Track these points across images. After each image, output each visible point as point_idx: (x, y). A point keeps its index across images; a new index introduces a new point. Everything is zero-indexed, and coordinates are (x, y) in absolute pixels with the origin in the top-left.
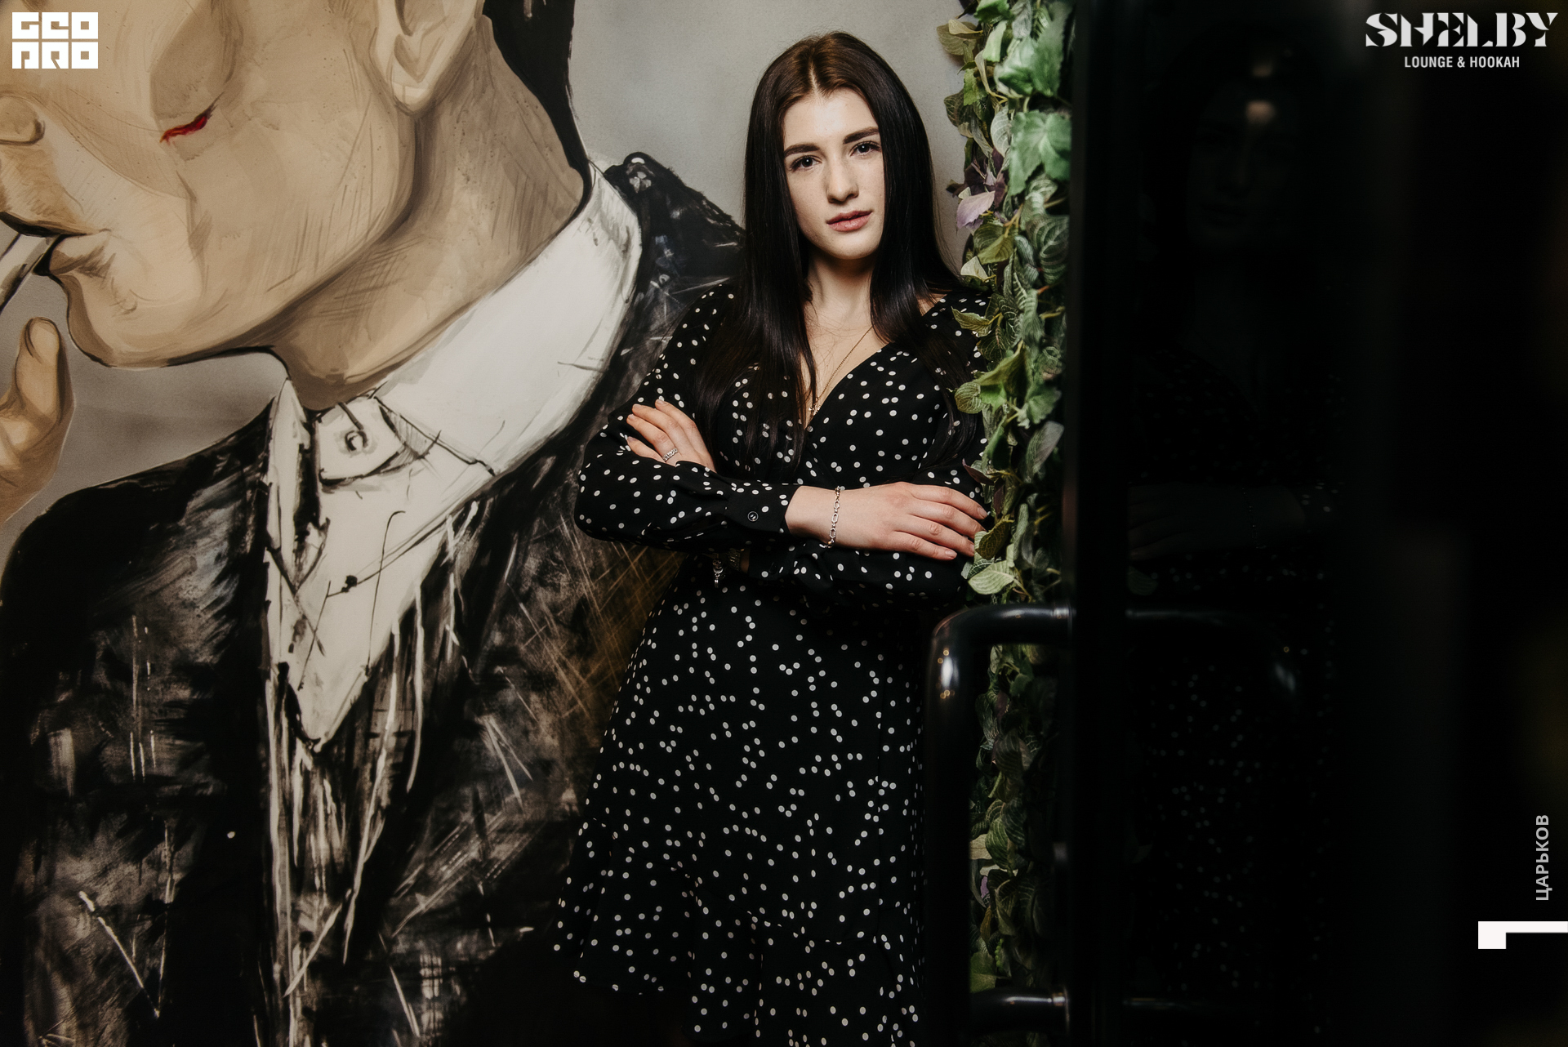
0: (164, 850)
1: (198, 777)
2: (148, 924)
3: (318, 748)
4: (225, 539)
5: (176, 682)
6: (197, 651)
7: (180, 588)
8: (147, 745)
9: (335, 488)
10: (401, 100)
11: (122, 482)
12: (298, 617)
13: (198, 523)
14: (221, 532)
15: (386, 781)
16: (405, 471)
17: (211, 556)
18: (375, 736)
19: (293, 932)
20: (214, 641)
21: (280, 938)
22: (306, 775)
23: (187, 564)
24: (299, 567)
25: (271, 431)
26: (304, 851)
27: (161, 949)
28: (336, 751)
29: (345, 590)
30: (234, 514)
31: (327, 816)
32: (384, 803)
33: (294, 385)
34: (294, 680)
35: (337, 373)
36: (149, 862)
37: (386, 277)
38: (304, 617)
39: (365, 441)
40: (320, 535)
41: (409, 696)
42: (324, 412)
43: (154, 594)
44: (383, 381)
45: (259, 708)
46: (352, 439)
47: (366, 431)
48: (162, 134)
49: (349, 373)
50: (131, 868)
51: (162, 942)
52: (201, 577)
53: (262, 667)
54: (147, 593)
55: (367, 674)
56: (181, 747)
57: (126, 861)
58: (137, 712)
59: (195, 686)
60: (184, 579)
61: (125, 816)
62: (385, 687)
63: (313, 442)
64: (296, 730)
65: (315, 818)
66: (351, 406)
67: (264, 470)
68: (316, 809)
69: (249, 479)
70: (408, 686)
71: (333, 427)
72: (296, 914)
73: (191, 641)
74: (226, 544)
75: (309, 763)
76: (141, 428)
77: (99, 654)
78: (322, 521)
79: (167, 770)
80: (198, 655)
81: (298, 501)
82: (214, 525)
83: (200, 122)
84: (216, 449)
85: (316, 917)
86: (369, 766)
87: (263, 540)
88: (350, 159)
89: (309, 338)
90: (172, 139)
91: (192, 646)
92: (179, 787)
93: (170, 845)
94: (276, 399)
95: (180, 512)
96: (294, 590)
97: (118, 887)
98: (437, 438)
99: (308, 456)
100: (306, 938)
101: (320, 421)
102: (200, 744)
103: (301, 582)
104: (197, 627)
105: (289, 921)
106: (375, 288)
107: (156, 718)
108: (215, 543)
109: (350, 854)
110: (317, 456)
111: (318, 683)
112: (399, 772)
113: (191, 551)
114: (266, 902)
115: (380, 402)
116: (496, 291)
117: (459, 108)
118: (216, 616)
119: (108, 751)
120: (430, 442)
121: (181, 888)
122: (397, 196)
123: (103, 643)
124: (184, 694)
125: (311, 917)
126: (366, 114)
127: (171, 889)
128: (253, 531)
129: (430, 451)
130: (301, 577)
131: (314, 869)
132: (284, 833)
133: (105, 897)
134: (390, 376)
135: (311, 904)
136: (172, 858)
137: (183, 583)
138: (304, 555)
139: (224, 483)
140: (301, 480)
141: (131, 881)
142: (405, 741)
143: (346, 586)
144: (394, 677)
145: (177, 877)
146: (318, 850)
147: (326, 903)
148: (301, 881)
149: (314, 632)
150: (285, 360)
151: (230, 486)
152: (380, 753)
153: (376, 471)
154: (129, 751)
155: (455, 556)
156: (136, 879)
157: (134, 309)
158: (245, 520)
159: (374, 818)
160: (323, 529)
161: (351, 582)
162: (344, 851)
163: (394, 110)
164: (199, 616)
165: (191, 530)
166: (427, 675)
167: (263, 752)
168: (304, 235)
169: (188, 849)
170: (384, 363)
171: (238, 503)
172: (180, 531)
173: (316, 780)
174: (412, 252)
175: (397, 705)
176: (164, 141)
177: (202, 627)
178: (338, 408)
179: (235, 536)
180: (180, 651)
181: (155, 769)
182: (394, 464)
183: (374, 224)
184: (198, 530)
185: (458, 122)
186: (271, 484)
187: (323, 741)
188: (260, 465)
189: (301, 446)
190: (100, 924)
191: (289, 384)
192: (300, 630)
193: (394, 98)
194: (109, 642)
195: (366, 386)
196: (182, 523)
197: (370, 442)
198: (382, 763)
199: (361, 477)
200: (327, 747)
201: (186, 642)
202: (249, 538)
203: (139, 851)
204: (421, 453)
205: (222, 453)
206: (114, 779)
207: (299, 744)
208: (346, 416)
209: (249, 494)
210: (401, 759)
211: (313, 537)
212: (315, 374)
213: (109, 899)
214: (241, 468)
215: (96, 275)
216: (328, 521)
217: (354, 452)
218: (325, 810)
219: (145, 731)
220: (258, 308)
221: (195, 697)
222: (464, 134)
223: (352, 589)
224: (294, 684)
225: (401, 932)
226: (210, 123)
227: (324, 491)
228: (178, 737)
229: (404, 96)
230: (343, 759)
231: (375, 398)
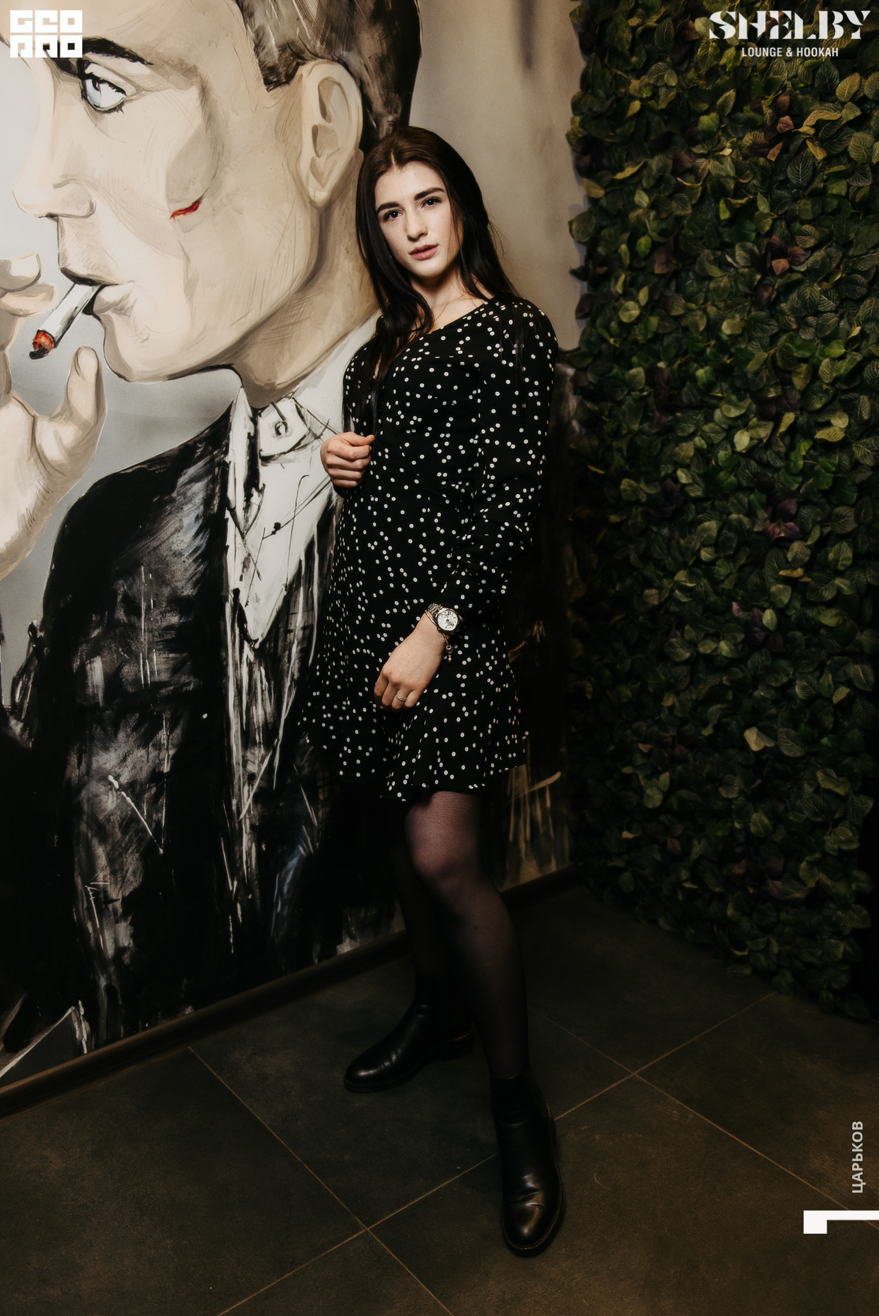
0: (163, 735)
1: (184, 679)
2: (154, 790)
3: (257, 646)
4: (201, 504)
5: (169, 612)
6: (183, 587)
7: (173, 543)
8: (151, 660)
9: (268, 462)
10: (313, 198)
11: (136, 467)
12: (246, 555)
13: (184, 494)
14: (199, 499)
15: (297, 661)
16: (309, 447)
17: (193, 515)
18: (291, 631)
19: (243, 775)
20: (194, 579)
21: (236, 781)
22: (250, 665)
23: (177, 524)
24: (247, 520)
25: (231, 424)
26: (249, 718)
27: (163, 806)
28: (268, 646)
29: (274, 533)
30: (207, 486)
31: (262, 691)
32: (296, 677)
33: (245, 391)
34: (242, 600)
35: (271, 382)
36: (153, 745)
37: (301, 315)
38: (249, 555)
39: (286, 428)
40: (259, 496)
41: (310, 601)
42: (263, 409)
43: (155, 548)
44: (297, 387)
45: (222, 623)
46: (279, 427)
47: (287, 421)
48: (171, 214)
49: (278, 382)
50: (142, 752)
51: (163, 801)
52: (186, 533)
53: (223, 594)
54: (151, 548)
55: (286, 590)
56: (173, 659)
57: (138, 748)
58: (144, 637)
59: (182, 614)
60: (175, 536)
61: (137, 715)
62: (297, 597)
63: (256, 431)
64: (245, 636)
65: (255, 694)
66: (278, 405)
67: (226, 453)
68: (256, 688)
69: (217, 459)
70: (310, 594)
71: (268, 419)
72: (245, 762)
73: (179, 581)
74: (202, 507)
75: (252, 657)
76: (150, 426)
77: (120, 597)
78: (261, 486)
79: (164, 677)
80: (184, 590)
81: (247, 473)
82: (194, 494)
83: (194, 207)
84: (197, 439)
85: (257, 762)
86: (287, 652)
87: (225, 503)
88: (283, 235)
89: (255, 358)
90: (177, 217)
91: (180, 584)
92: (172, 688)
93: (167, 731)
94: (235, 402)
95: (173, 487)
96: (243, 536)
97: (134, 767)
98: (327, 424)
99: (253, 441)
100: (251, 778)
101: (260, 416)
102: (184, 655)
103: (248, 530)
104: (183, 569)
105: (241, 768)
106: (295, 323)
107: (156, 639)
108: (195, 507)
109: (276, 715)
110: (258, 440)
111: (257, 600)
112: (304, 654)
113: (180, 515)
114: (227, 759)
115: (296, 401)
116: (361, 326)
117: (344, 206)
118: (195, 561)
119: (126, 669)
120: (323, 427)
121: (175, 760)
122: (308, 263)
123: (122, 589)
124: (174, 619)
125: (254, 763)
126: (293, 206)
127: (168, 762)
128: (218, 497)
129: (324, 433)
130: (247, 527)
131: (255, 729)
132: (237, 709)
133: (125, 777)
134: (302, 383)
135: (254, 754)
136: (168, 740)
137: (174, 539)
138: (250, 511)
139: (201, 464)
140: (248, 458)
141: (142, 761)
142: (307, 632)
143: (274, 530)
144: (302, 589)
145: (172, 752)
146: (258, 716)
147: (263, 752)
148: (248, 741)
149: (255, 564)
150: (241, 375)
151: (205, 465)
152: (293, 643)
153: (292, 449)
154: (139, 667)
155: (336, 503)
156: (145, 759)
157: (147, 339)
158: (214, 489)
159: (290, 687)
160: (261, 491)
161: (278, 527)
162: (273, 713)
163: (309, 205)
164: (184, 562)
165: (180, 499)
166: (320, 586)
167: (224, 654)
168: (254, 286)
169: (178, 731)
170: (299, 374)
171: (210, 477)
172: (173, 501)
173: (256, 669)
174: (317, 299)
175: (303, 608)
176: (172, 219)
177: (186, 570)
178: (271, 406)
179: (207, 502)
180: (172, 588)
181: (156, 678)
182: (303, 443)
183: (295, 280)
184: (184, 499)
185: (343, 215)
186: (230, 462)
187: (260, 640)
188: (224, 449)
189: (249, 434)
190: (123, 796)
191: (242, 390)
192: (247, 564)
193: (309, 197)
194: (126, 587)
195: (287, 391)
196: (174, 495)
197: (289, 429)
198: (295, 649)
199: (284, 453)
200: (263, 644)
201: (176, 581)
202: (216, 502)
203: (146, 739)
204: (318, 435)
205: (200, 442)
206: (130, 689)
207: (246, 644)
208: (276, 411)
209: (217, 470)
210: (305, 645)
211: (255, 498)
212: (257, 383)
213: (129, 777)
214: (212, 452)
215: (124, 314)
216: (264, 485)
217: (279, 436)
218: (262, 688)
219: (150, 650)
220: (224, 338)
221: (182, 621)
222: (346, 223)
223: (278, 532)
224: (243, 604)
225: (306, 762)
226: (201, 207)
227: (263, 465)
228: (171, 651)
229: (314, 197)
230: (272, 651)
231: (293, 398)
